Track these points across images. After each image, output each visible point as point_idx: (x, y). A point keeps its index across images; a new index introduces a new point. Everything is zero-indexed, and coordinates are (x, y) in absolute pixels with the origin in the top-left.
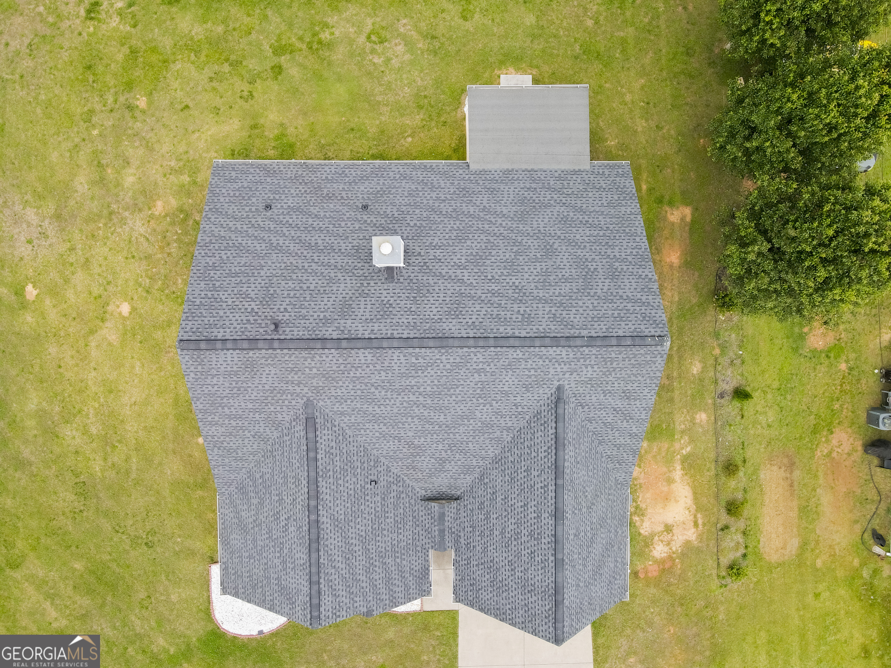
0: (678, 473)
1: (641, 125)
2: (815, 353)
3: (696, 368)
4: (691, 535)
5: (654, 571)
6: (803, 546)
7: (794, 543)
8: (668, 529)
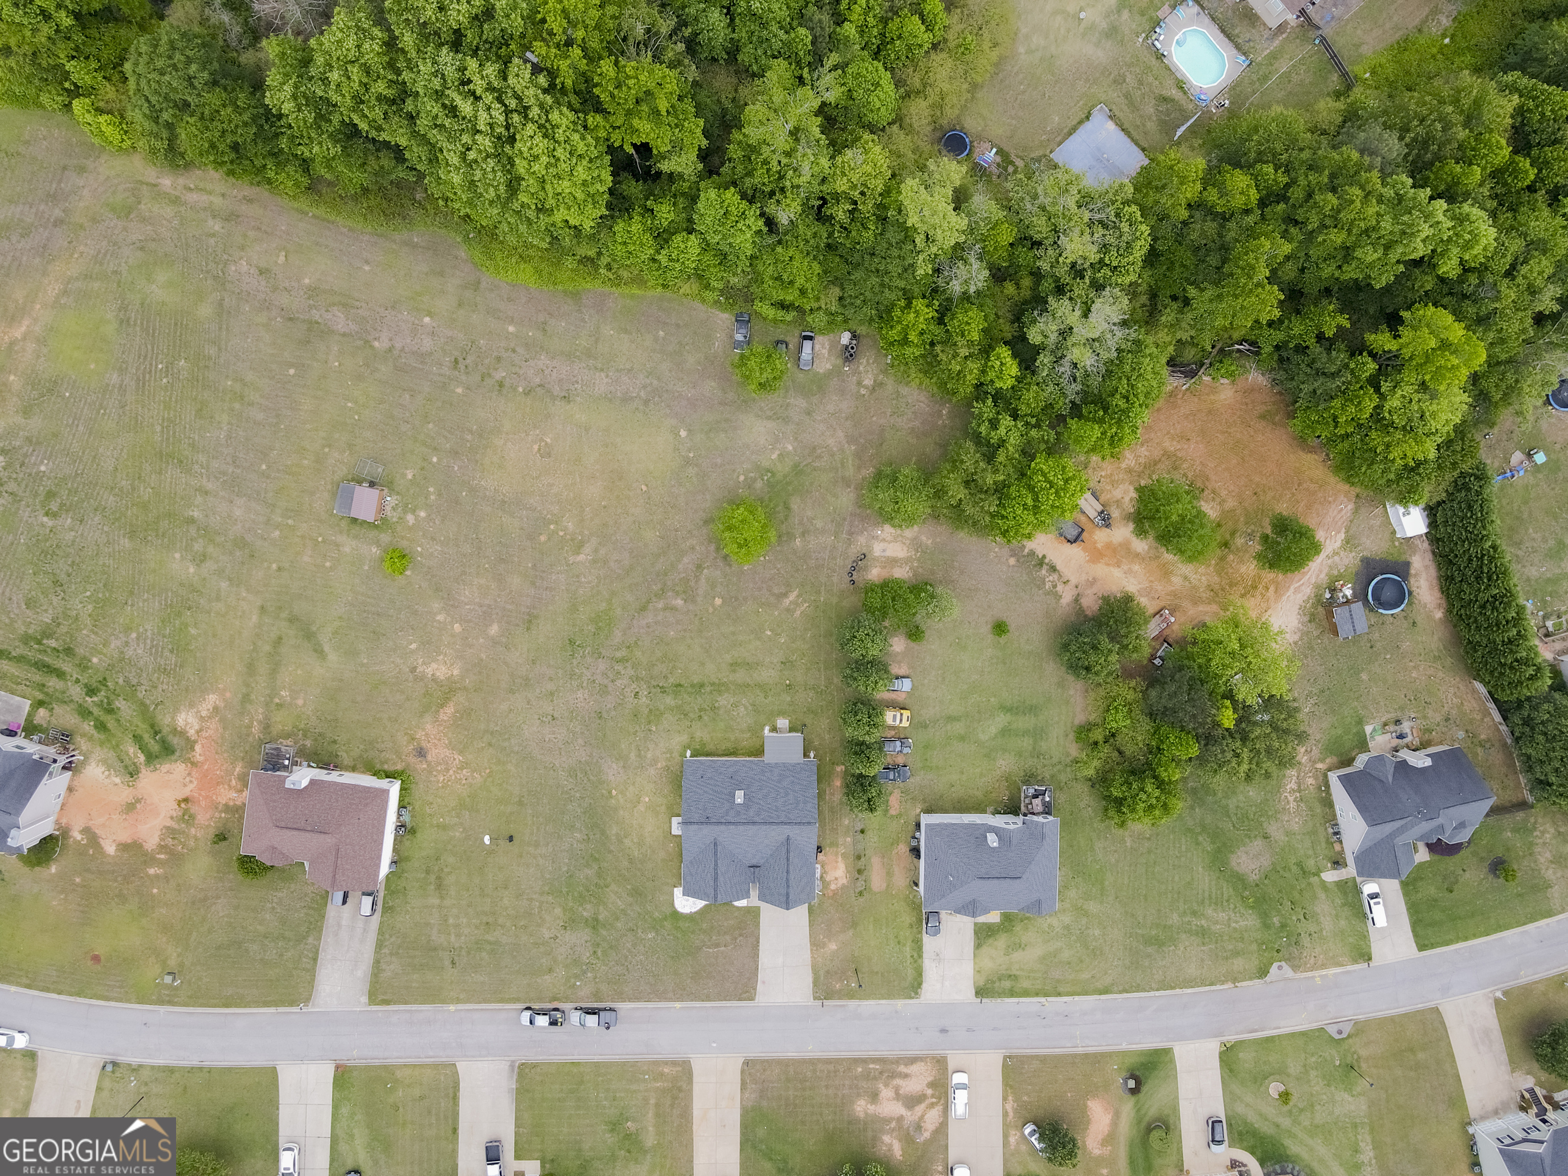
0: (840, 859)
1: (827, 737)
2: (892, 816)
3: (847, 822)
4: (845, 881)
5: (831, 894)
6: (888, 886)
7: (885, 885)
8: (836, 879)
